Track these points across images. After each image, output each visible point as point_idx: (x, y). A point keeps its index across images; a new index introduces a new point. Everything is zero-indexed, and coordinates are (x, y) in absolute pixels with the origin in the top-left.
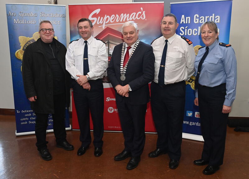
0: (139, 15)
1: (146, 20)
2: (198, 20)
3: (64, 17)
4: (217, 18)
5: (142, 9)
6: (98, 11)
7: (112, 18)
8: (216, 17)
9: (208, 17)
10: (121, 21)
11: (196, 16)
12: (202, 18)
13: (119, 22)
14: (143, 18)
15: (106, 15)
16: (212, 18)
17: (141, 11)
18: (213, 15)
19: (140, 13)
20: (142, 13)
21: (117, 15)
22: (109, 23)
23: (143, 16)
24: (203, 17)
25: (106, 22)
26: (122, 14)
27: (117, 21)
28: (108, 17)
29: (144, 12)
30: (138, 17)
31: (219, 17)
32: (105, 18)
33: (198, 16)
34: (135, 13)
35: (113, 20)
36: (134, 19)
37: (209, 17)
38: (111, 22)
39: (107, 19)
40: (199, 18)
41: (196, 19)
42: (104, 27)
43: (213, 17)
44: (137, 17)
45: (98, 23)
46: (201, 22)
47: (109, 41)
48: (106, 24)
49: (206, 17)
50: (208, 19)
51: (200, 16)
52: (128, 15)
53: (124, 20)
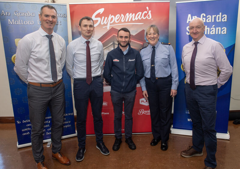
0: (145, 15)
1: (152, 19)
3: (65, 17)
4: (224, 16)
5: (147, 8)
6: (101, 11)
7: (116, 18)
8: (223, 16)
9: (215, 16)
10: (127, 21)
11: (203, 15)
12: (209, 17)
13: (125, 22)
14: (149, 18)
15: (110, 15)
16: (219, 17)
17: (146, 10)
18: (220, 13)
19: (146, 12)
20: (148, 12)
21: (122, 15)
22: (114, 23)
23: (149, 16)
24: (210, 16)
25: (111, 23)
26: (128, 14)
27: (122, 21)
28: (113, 16)
29: (150, 12)
30: (144, 17)
31: (226, 16)
32: (110, 18)
33: (205, 15)
34: (141, 13)
35: (117, 20)
36: (140, 19)
37: (216, 16)
38: (116, 22)
39: (112, 19)
41: (203, 18)
42: (108, 27)
44: (143, 17)
45: (102, 24)
46: (207, 21)
47: (114, 42)
48: (110, 24)
49: (213, 16)
50: (215, 18)
51: (206, 16)
52: (134, 14)
53: (129, 20)
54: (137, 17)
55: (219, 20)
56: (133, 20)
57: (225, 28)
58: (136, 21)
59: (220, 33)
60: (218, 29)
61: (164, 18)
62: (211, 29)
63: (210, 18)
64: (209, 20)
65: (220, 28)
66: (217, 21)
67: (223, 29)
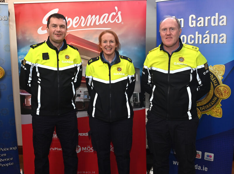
0: (113, 17)
1: (122, 23)
2: (194, 22)
4: (223, 18)
5: (116, 8)
7: (75, 22)
8: (221, 18)
9: (209, 17)
10: (88, 25)
11: (192, 17)
12: (200, 20)
13: (86, 26)
14: (118, 21)
15: (67, 17)
16: (215, 19)
17: (115, 11)
18: (217, 14)
19: (114, 13)
20: (117, 14)
21: (82, 17)
22: (72, 28)
23: (118, 18)
24: (202, 18)
25: (68, 28)
26: (89, 16)
27: (83, 25)
29: (119, 13)
30: (112, 20)
31: (225, 17)
33: (194, 17)
34: (107, 15)
35: (76, 24)
36: (106, 23)
37: (211, 18)
38: (75, 26)
39: (69, 22)
40: (196, 19)
41: (193, 21)
43: (217, 17)
44: (110, 20)
46: (198, 25)
49: (207, 18)
50: (209, 20)
51: (197, 18)
52: (98, 17)
53: (92, 24)
54: (103, 20)
55: (214, 23)
56: (97, 23)
57: (225, 35)
58: (100, 26)
59: (216, 42)
60: (215, 37)
61: (139, 21)
62: (204, 36)
63: (202, 21)
64: (200, 24)
65: (216, 35)
66: (213, 24)
67: (221, 35)
